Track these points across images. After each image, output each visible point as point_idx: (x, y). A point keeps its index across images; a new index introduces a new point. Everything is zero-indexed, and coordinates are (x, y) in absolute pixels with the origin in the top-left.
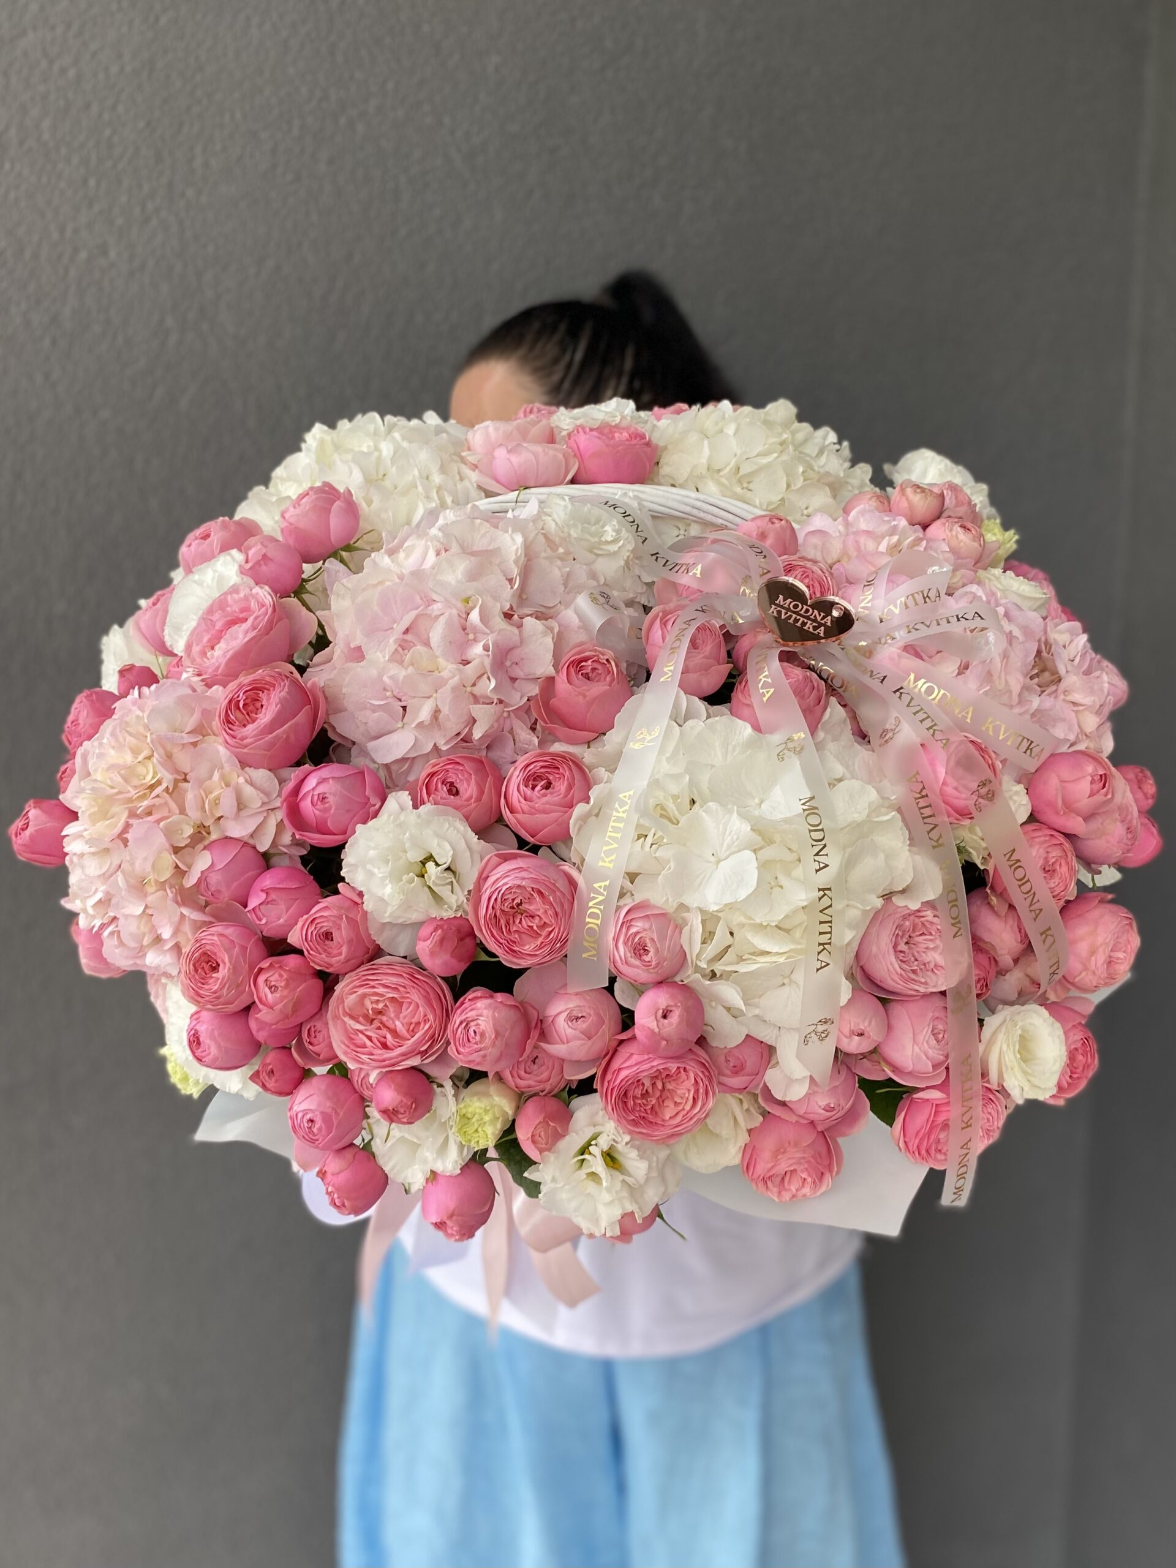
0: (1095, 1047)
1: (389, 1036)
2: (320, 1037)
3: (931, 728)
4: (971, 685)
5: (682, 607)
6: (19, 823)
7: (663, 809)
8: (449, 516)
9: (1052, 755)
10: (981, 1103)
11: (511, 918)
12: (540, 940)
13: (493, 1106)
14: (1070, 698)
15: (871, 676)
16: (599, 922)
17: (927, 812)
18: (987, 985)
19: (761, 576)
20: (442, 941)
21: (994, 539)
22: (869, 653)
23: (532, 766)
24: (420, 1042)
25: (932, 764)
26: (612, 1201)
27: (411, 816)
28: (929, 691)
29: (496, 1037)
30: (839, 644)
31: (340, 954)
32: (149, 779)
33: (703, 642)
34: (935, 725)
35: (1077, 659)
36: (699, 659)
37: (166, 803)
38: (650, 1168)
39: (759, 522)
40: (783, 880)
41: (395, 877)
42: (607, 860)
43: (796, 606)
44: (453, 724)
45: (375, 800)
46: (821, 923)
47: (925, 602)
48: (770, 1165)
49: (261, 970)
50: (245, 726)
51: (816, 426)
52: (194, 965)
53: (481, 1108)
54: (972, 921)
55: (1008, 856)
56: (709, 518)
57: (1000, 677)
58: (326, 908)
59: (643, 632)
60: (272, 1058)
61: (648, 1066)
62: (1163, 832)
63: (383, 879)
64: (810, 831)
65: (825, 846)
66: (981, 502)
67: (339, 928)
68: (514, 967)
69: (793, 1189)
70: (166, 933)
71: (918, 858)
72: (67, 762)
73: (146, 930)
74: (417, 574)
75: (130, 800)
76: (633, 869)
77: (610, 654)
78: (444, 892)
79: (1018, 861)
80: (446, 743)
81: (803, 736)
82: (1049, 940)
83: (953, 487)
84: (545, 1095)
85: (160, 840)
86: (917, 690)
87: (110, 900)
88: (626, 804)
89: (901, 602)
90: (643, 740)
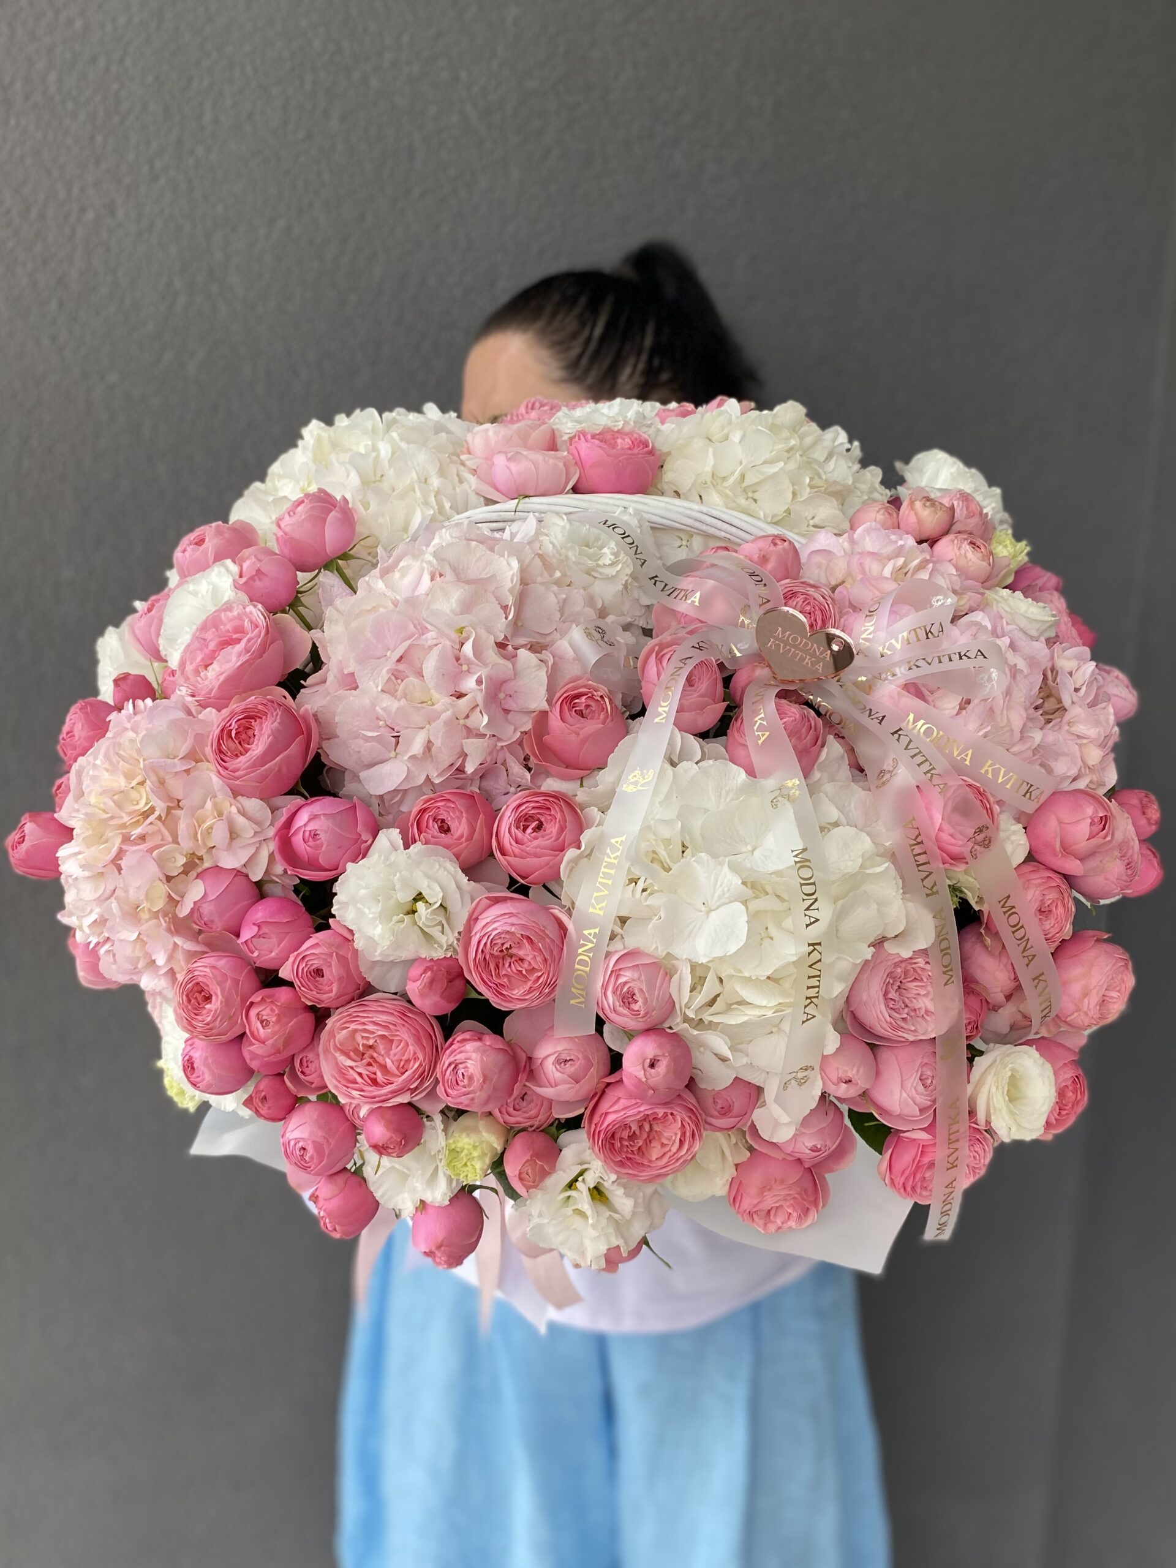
0: (1086, 1083)
1: (379, 1074)
2: (312, 1067)
3: (928, 772)
4: (971, 726)
5: (676, 642)
6: (14, 836)
7: (654, 852)
8: (443, 537)
9: (1054, 793)
10: (967, 1144)
11: (501, 961)
12: (529, 984)
13: (482, 1142)
14: (1074, 729)
15: (870, 715)
16: (588, 969)
17: (922, 859)
18: (977, 1027)
19: (760, 606)
20: (432, 982)
21: (1005, 553)
22: (868, 688)
23: (523, 807)
24: (410, 1080)
25: (928, 808)
26: (599, 1236)
27: (402, 856)
28: (929, 731)
29: (484, 1081)
30: (838, 681)
31: (331, 991)
32: (142, 806)
33: (699, 679)
34: (934, 768)
35: (1084, 688)
36: (694, 698)
37: (159, 831)
38: (636, 1205)
39: (761, 544)
40: (773, 931)
41: (384, 916)
42: (597, 907)
43: (795, 640)
44: (445, 756)
45: (366, 836)
46: (809, 977)
47: (928, 638)
48: (756, 1201)
49: (252, 1003)
50: (237, 756)
51: (824, 426)
52: (187, 996)
53: (470, 1144)
54: (964, 959)
55: (1002, 903)
56: (712, 531)
57: (1002, 711)
58: (316, 945)
59: (639, 663)
60: (265, 1084)
61: (635, 1111)
62: (1164, 864)
63: (374, 919)
64: (802, 885)
65: (816, 900)
66: (993, 509)
67: (330, 966)
68: (503, 1009)
69: (779, 1222)
70: (161, 959)
71: (910, 905)
72: (61, 776)
73: (141, 955)
74: (412, 601)
75: (123, 826)
76: (624, 913)
77: (603, 690)
78: (435, 932)
79: (1013, 907)
80: (439, 776)
81: (798, 782)
82: (1042, 984)
83: (965, 497)
84: (534, 1131)
85: (153, 869)
86: (915, 731)
87: (106, 920)
88: (618, 849)
89: (903, 636)
90: (636, 783)
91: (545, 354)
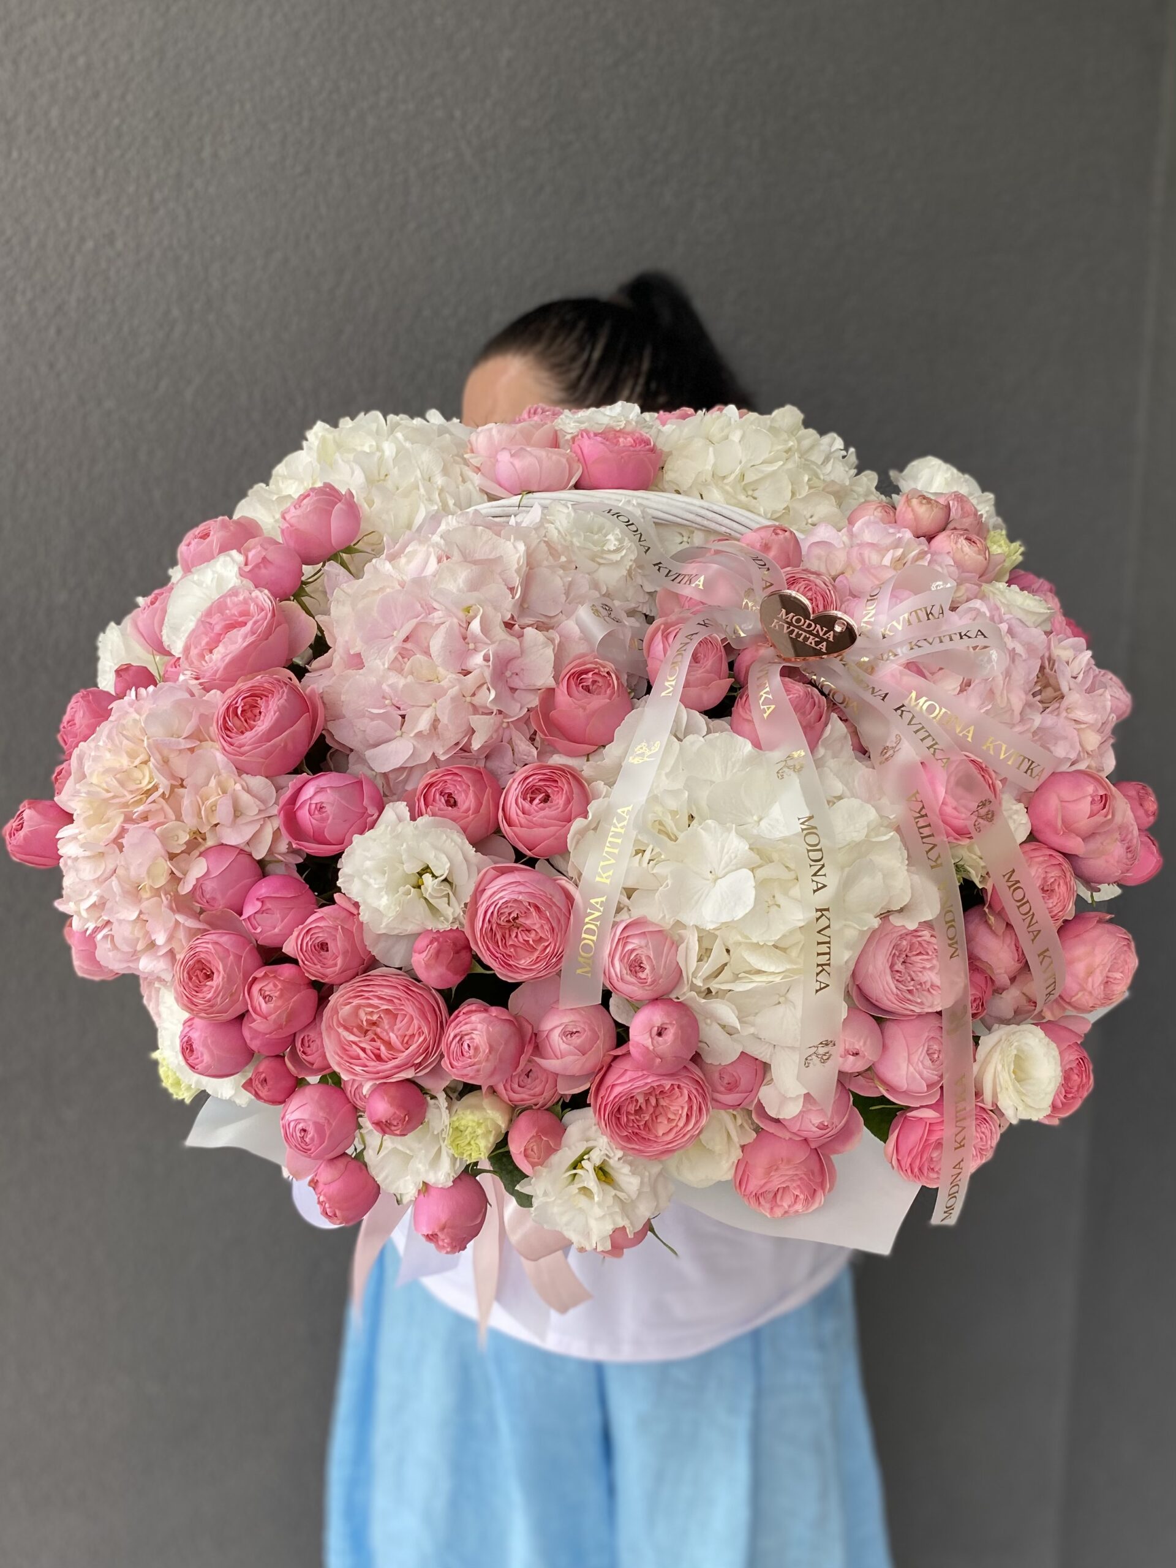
0: (1091, 1067)
1: (383, 1048)
2: (314, 1046)
3: (931, 746)
4: (972, 704)
5: (682, 620)
6: (13, 823)
7: (661, 823)
8: (450, 523)
9: (1053, 774)
10: (974, 1122)
11: (507, 932)
12: (536, 954)
13: (486, 1119)
14: (1072, 716)
15: (873, 693)
16: (595, 938)
17: (926, 831)
18: (982, 1005)
19: (764, 589)
20: (438, 953)
21: (999, 551)
22: (871, 668)
23: (531, 779)
24: (416, 1054)
25: (932, 783)
26: (604, 1216)
27: (409, 828)
28: (931, 709)
29: (490, 1052)
30: (841, 660)
31: (336, 965)
32: (145, 784)
33: (705, 656)
34: (936, 743)
35: (1081, 676)
36: (700, 673)
37: (162, 809)
38: (642, 1183)
39: (763, 533)
40: (780, 899)
41: (391, 888)
42: (604, 876)
43: (798, 621)
44: (452, 734)
45: (372, 810)
46: (819, 943)
47: (929, 619)
48: (763, 1182)
49: (255, 979)
50: (242, 733)
51: (822, 432)
52: (188, 973)
53: (474, 1121)
54: (969, 940)
55: (1007, 877)
56: (713, 526)
57: (1002, 693)
58: (322, 918)
59: (645, 644)
60: (265, 1066)
61: (641, 1083)
62: (1162, 851)
63: (380, 889)
64: (808, 851)
65: (823, 866)
66: (987, 512)
67: (335, 939)
68: (510, 981)
69: (785, 1205)
70: (160, 939)
71: (916, 878)
72: (62, 763)
73: (140, 935)
74: (419, 582)
75: (126, 805)
76: (630, 884)
77: (610, 666)
78: (441, 904)
79: (1018, 882)
80: (444, 753)
81: (803, 754)
82: (1047, 960)
83: (960, 498)
84: (539, 1109)
85: (155, 846)
86: (918, 708)
87: (104, 904)
88: (625, 819)
89: (904, 618)
90: (642, 755)
91: (544, 375)
